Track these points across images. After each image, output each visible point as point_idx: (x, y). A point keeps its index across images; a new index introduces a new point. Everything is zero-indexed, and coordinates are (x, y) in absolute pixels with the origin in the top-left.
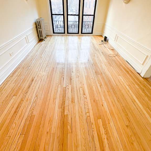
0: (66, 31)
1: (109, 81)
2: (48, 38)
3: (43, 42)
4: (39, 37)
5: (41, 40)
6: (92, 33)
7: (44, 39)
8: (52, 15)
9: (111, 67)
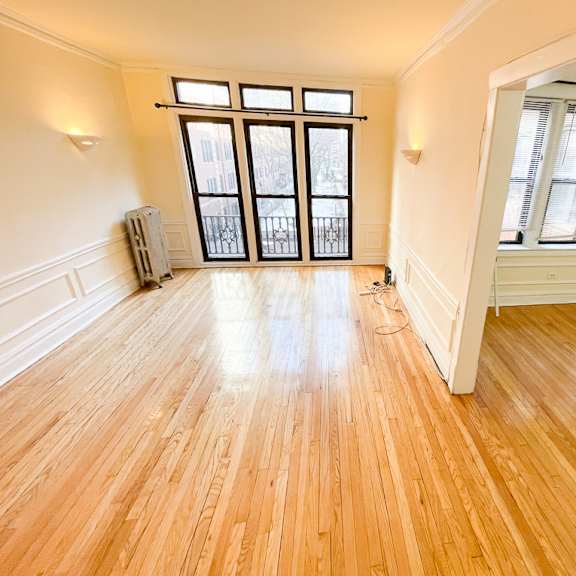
0: (254, 253)
1: (335, 411)
2: (179, 279)
3: (155, 293)
4: (138, 277)
5: (146, 286)
6: (350, 257)
7: (158, 280)
8: (196, 195)
9: (366, 367)
